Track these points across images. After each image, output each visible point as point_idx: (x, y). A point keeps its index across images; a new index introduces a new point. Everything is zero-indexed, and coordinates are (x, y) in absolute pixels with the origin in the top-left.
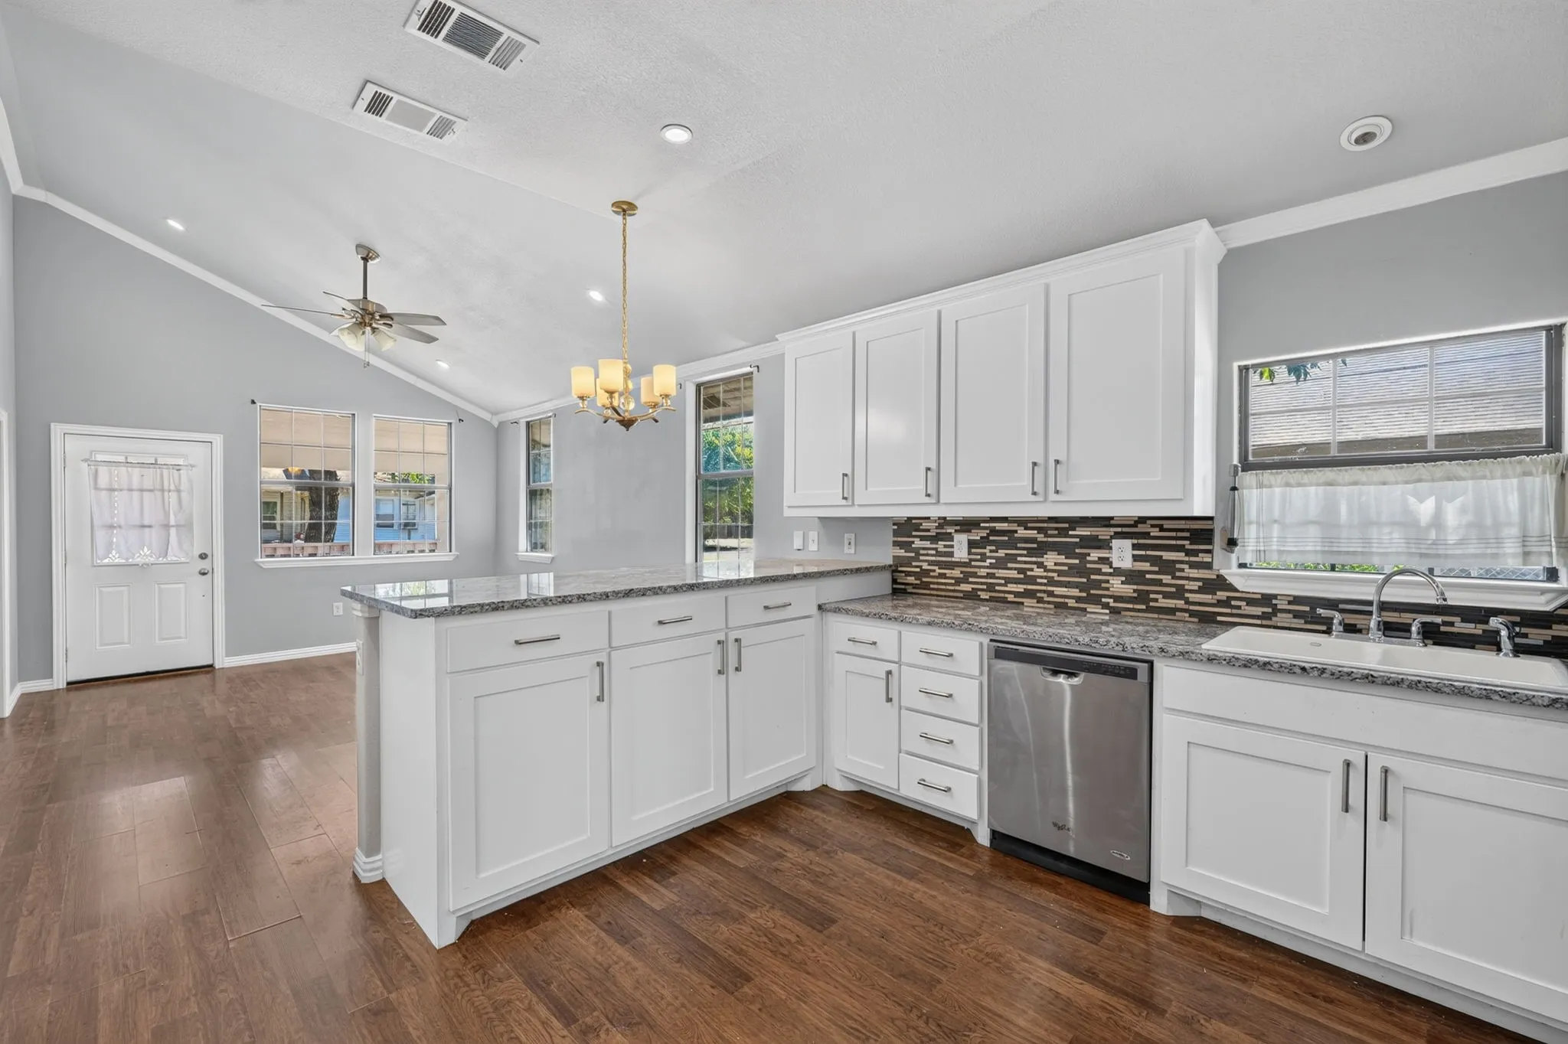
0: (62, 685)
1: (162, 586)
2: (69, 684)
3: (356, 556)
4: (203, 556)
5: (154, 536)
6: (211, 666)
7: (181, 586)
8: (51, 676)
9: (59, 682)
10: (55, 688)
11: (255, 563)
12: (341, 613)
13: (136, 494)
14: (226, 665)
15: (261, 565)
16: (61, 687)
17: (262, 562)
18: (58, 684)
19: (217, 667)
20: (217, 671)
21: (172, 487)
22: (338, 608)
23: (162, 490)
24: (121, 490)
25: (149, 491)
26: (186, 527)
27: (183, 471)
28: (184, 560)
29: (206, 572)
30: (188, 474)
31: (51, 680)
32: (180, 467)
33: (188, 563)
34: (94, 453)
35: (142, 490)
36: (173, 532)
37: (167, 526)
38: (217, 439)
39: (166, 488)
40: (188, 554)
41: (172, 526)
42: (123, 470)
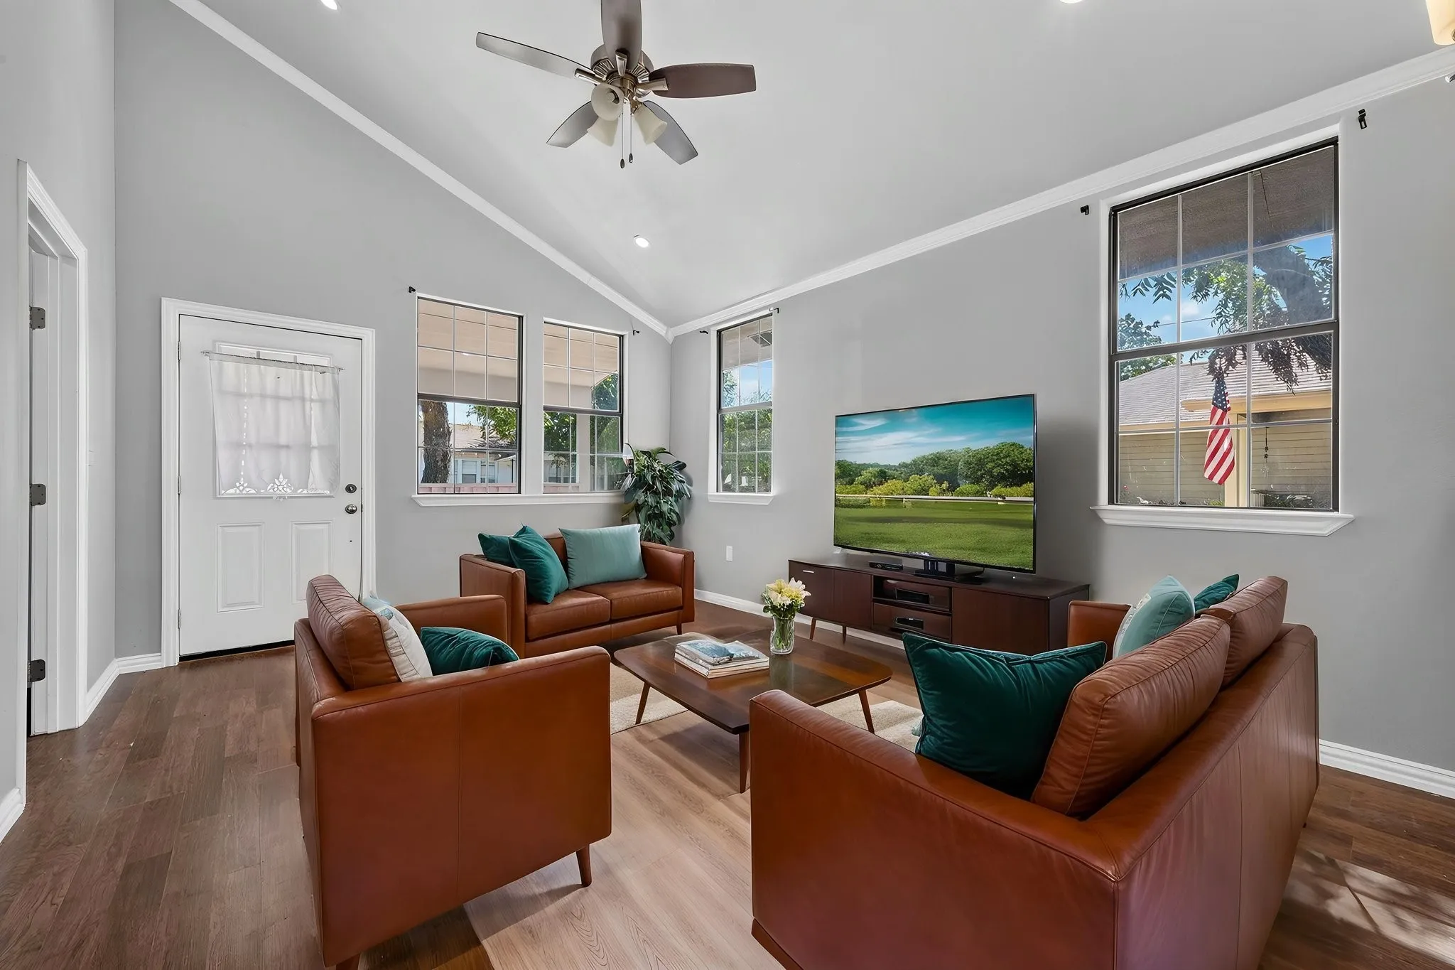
0: (173, 661)
1: (303, 526)
2: (182, 659)
3: (523, 494)
4: (350, 489)
5: (289, 458)
7: (324, 527)
8: (159, 648)
9: (169, 657)
10: (164, 666)
11: (412, 499)
13: (269, 404)
15: (417, 501)
16: (172, 664)
17: (418, 498)
18: (168, 660)
21: (315, 397)
23: (303, 399)
24: (251, 396)
25: (287, 399)
26: (331, 450)
27: (328, 375)
28: (328, 493)
29: (354, 509)
30: (334, 379)
31: (159, 654)
32: (324, 369)
33: (332, 497)
34: (217, 343)
35: (277, 398)
36: (315, 455)
37: (308, 448)
38: (369, 335)
39: (307, 396)
40: (333, 484)
41: (314, 448)
42: (254, 368)
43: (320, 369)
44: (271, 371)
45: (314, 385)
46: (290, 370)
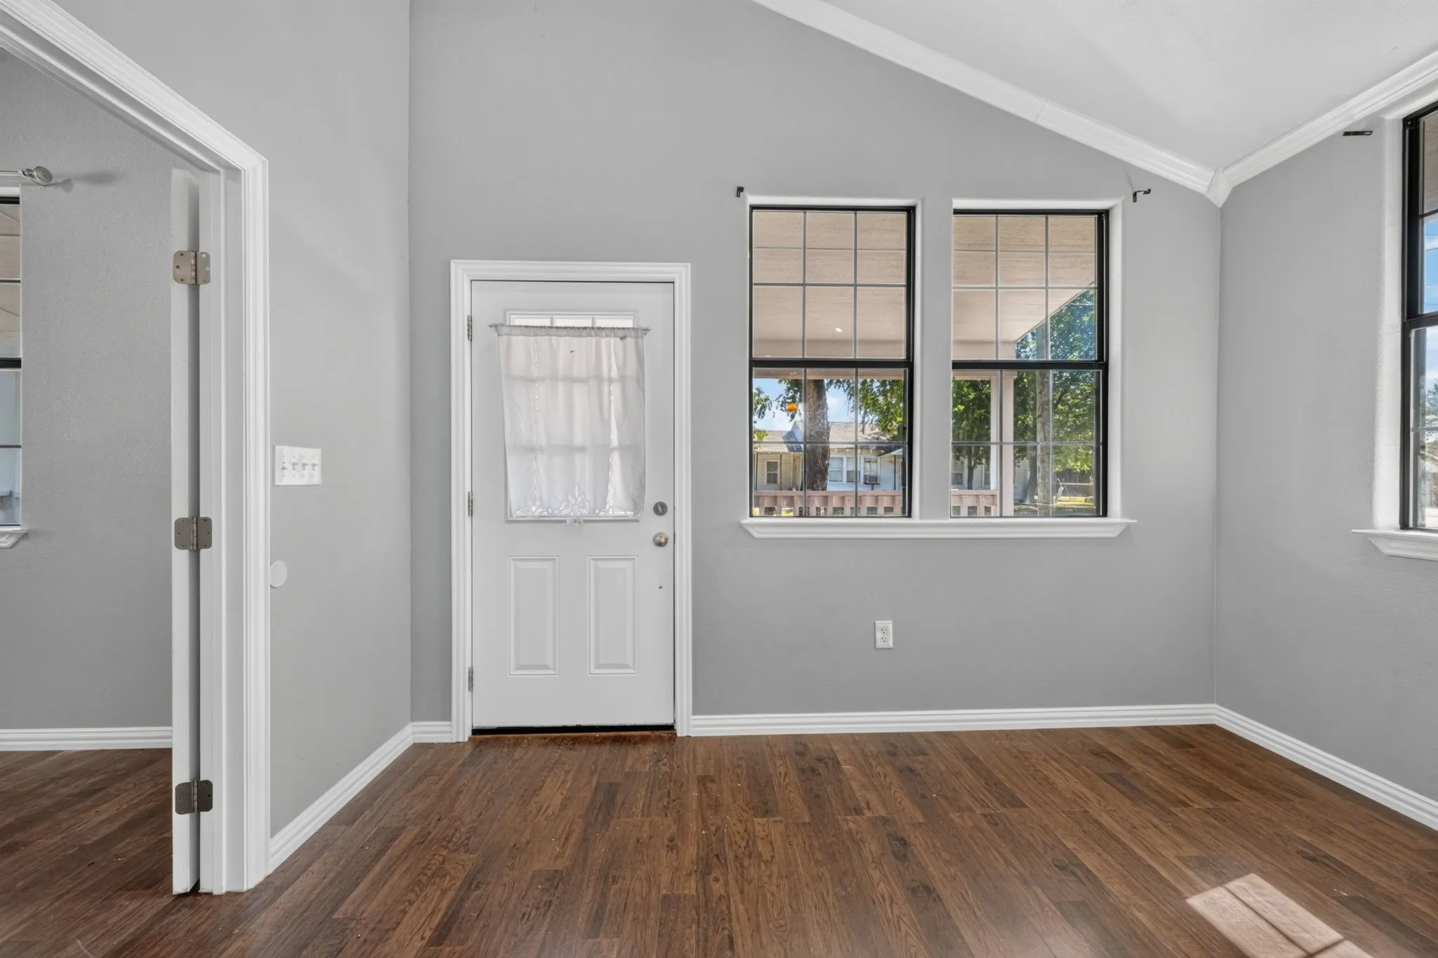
0: (464, 735)
1: (602, 565)
2: (476, 732)
3: (916, 519)
4: (660, 509)
5: (584, 466)
6: (670, 728)
7: (626, 565)
8: (448, 717)
9: (457, 731)
10: (455, 741)
11: (741, 526)
12: (891, 644)
13: (561, 387)
14: (694, 733)
15: (751, 530)
16: (461, 741)
17: (752, 525)
18: (458, 736)
19: (679, 735)
20: (677, 742)
21: (614, 374)
22: (884, 631)
23: (599, 378)
24: (542, 380)
25: (583, 381)
26: (633, 451)
27: (630, 341)
28: (630, 513)
29: (663, 540)
30: (637, 345)
31: (448, 723)
32: (626, 333)
33: (637, 521)
34: (508, 313)
35: (570, 380)
36: (616, 459)
37: (607, 450)
38: (681, 273)
39: (605, 374)
40: (637, 505)
41: (614, 449)
42: (544, 340)
43: (621, 333)
44: (563, 343)
45: (612, 354)
46: (584, 339)
